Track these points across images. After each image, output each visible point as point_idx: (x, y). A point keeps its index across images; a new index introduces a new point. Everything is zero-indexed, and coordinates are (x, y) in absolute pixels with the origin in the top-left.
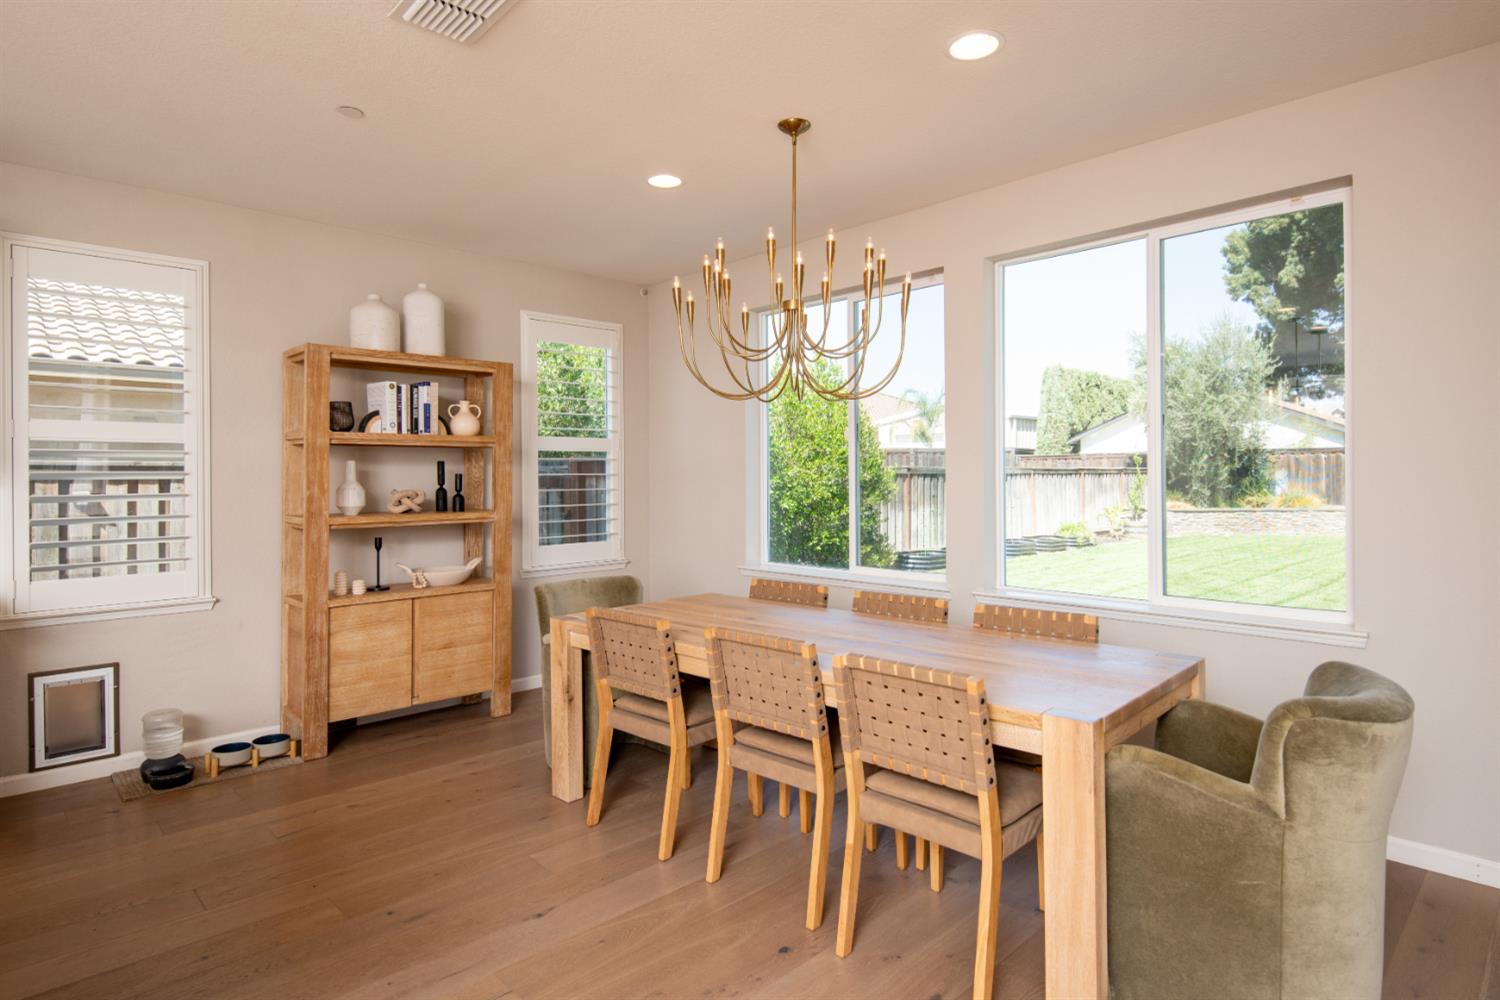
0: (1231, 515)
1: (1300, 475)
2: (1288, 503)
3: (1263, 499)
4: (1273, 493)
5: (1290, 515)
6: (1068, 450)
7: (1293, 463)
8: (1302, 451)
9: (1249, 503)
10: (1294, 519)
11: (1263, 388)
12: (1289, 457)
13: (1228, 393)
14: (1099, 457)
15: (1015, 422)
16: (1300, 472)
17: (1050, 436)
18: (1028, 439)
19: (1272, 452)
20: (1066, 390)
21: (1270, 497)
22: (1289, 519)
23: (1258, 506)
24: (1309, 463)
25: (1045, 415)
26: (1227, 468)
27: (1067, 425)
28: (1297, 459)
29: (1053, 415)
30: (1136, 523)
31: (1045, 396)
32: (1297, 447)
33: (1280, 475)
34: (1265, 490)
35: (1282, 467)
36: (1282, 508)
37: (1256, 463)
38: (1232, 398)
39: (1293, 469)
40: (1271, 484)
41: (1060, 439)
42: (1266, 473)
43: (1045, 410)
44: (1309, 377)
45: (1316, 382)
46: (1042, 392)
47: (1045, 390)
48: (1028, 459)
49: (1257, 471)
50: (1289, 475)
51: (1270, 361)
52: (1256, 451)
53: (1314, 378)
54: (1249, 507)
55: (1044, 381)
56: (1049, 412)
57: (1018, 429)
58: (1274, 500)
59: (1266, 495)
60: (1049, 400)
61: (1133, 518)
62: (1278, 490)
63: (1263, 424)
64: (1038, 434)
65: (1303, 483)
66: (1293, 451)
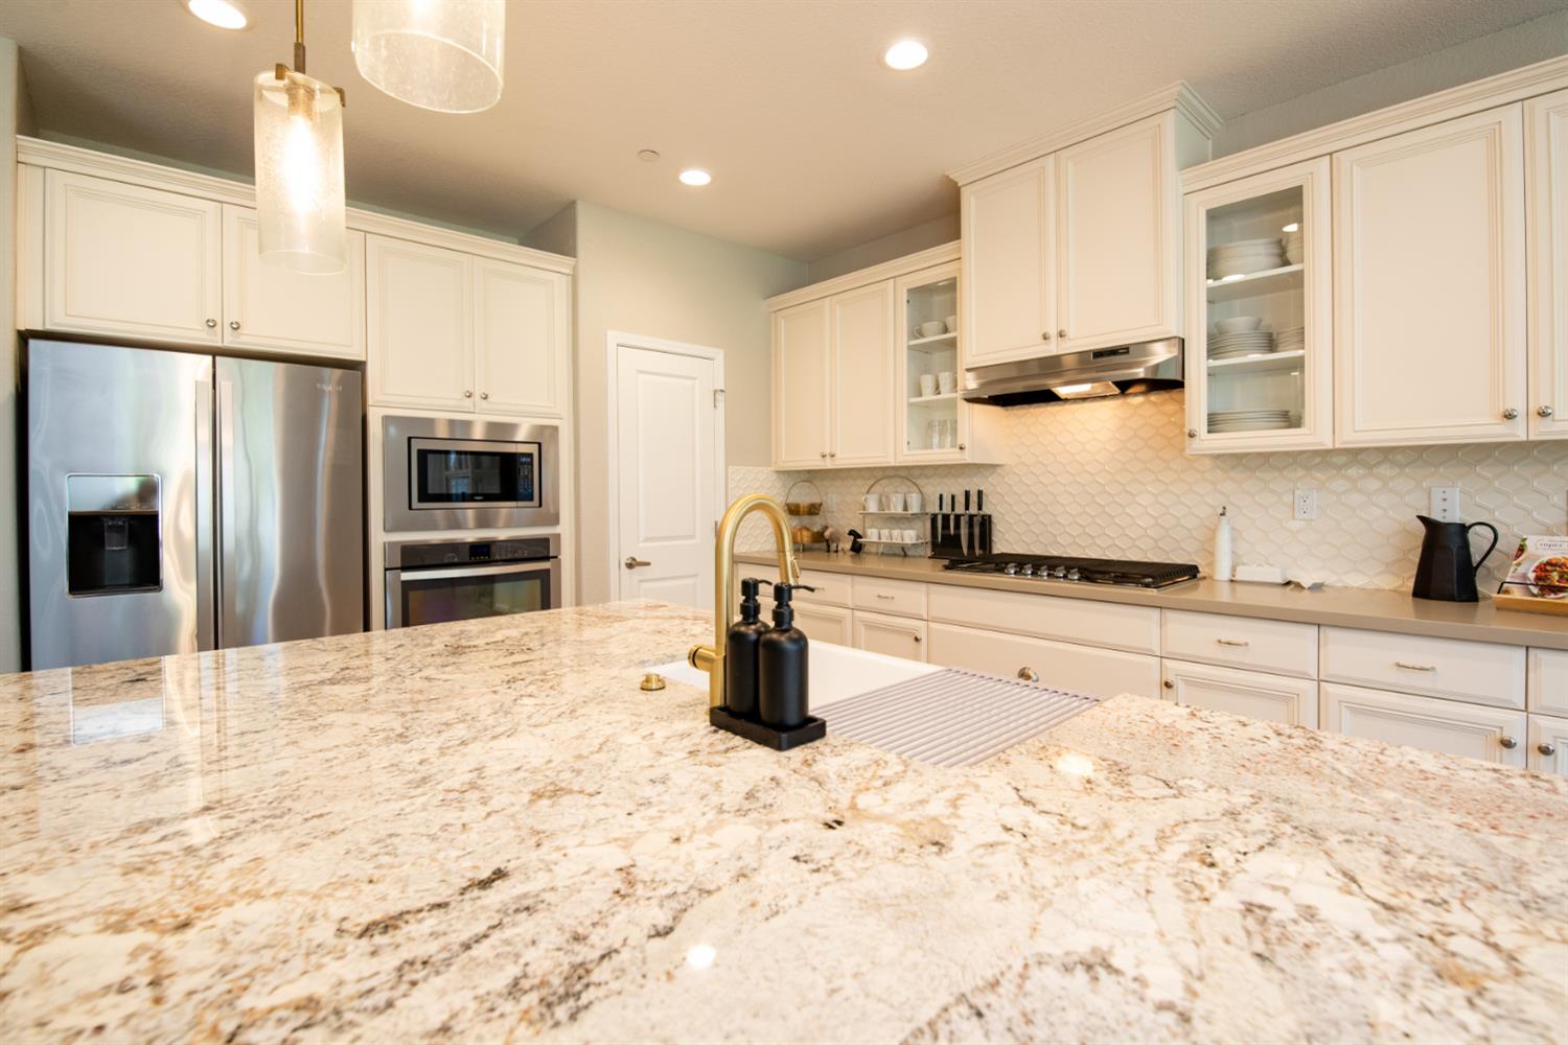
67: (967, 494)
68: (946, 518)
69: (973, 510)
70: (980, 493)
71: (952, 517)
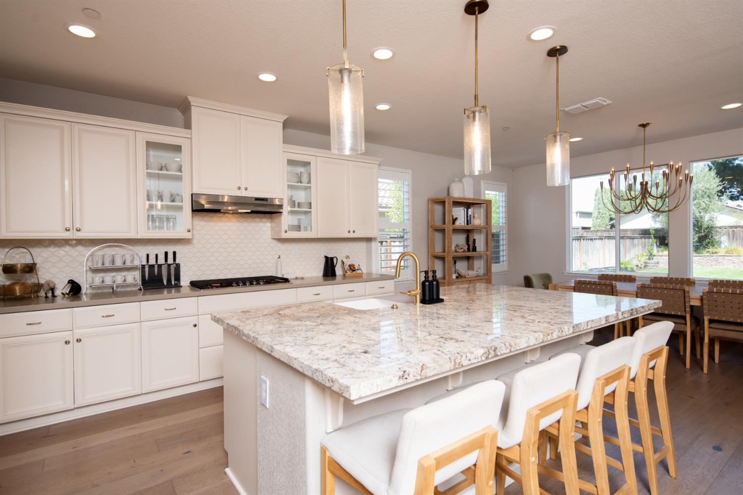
0: (699, 258)
1: (735, 239)
2: (729, 253)
3: (716, 250)
4: (720, 247)
5: (731, 258)
6: (609, 227)
7: (731, 232)
8: (736, 227)
9: (708, 252)
10: (733, 260)
11: (716, 198)
12: (729, 230)
13: (699, 200)
14: (626, 231)
15: (578, 214)
16: (735, 237)
17: (599, 220)
18: (587, 222)
19: (720, 228)
20: (608, 199)
21: (719, 250)
22: (731, 260)
23: (713, 253)
24: (740, 233)
25: (597, 211)
26: (697, 235)
27: (608, 216)
28: (733, 231)
29: (601, 211)
30: (651, 261)
31: (597, 202)
32: (732, 225)
33: (724, 239)
34: (716, 246)
35: (724, 235)
36: (727, 255)
37: (711, 233)
38: (701, 202)
39: (731, 236)
40: (719, 243)
41: (605, 222)
42: (716, 238)
43: (597, 208)
44: (731, 190)
45: (734, 192)
46: (595, 200)
47: (597, 199)
48: (589, 232)
49: (712, 237)
50: (729, 239)
51: (720, 183)
52: (712, 227)
53: (733, 190)
54: (708, 254)
55: (596, 195)
56: (599, 209)
57: (580, 217)
58: (722, 250)
59: (716, 248)
60: (599, 203)
61: (649, 259)
62: (723, 246)
63: (715, 214)
64: (593, 220)
65: (737, 243)
66: (731, 227)
67: (166, 253)
68: (151, 267)
69: (170, 261)
70: (174, 253)
71: (156, 266)
